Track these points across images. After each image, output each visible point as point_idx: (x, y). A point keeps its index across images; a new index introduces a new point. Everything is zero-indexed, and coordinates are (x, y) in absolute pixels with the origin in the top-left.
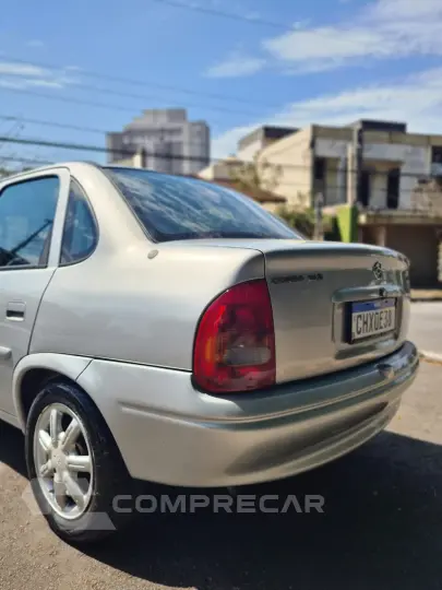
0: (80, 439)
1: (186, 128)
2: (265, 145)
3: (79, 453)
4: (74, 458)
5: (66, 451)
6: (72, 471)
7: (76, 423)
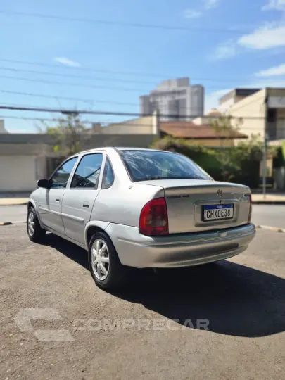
0: (106, 251)
1: (188, 90)
2: (236, 102)
3: (105, 256)
4: (104, 258)
5: (101, 256)
6: (103, 262)
7: (105, 246)
